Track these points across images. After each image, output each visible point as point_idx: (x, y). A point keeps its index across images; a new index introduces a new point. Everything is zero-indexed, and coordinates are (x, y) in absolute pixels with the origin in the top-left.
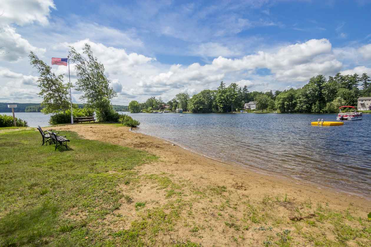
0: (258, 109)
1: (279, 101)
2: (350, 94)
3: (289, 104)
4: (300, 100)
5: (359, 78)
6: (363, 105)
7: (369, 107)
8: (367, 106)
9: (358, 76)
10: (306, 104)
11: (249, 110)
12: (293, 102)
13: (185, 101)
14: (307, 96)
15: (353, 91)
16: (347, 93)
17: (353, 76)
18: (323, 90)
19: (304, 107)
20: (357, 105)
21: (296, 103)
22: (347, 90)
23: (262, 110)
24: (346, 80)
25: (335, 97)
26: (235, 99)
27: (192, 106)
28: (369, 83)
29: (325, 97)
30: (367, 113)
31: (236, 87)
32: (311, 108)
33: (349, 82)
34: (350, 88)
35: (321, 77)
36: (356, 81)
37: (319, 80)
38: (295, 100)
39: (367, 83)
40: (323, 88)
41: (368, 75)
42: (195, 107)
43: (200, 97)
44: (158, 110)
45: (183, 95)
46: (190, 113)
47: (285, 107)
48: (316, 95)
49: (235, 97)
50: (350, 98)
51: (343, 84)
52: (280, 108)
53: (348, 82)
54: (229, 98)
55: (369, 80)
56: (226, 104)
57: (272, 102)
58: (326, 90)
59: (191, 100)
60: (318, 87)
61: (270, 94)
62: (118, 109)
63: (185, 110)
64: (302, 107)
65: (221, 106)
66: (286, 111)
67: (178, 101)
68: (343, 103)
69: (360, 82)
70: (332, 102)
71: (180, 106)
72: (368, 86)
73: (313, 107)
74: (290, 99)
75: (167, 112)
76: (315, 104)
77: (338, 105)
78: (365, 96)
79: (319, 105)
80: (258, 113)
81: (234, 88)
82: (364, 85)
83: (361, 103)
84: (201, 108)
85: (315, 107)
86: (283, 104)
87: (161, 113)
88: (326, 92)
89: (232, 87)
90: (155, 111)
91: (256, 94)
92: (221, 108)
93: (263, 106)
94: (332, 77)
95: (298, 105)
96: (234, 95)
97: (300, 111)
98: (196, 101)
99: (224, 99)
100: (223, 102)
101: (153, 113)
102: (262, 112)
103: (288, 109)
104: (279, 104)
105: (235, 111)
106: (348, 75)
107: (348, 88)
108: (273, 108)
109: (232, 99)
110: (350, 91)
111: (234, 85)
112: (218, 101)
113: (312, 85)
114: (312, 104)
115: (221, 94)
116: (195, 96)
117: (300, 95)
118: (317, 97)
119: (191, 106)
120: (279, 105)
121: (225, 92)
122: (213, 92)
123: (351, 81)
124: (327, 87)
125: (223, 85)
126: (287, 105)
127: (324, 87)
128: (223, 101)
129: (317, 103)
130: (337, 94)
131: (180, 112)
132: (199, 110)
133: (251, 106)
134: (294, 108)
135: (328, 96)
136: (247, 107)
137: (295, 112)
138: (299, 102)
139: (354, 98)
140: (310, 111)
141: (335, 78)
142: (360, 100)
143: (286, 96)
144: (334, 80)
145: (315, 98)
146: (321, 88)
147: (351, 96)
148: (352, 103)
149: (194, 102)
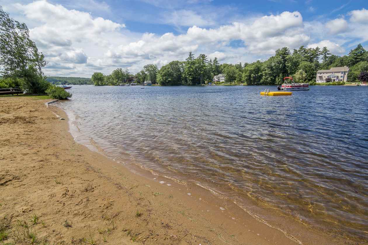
0: (227, 81)
1: (246, 73)
2: (310, 67)
3: (256, 76)
4: (265, 72)
5: (320, 51)
6: (321, 78)
7: (325, 80)
8: (324, 79)
9: (319, 49)
10: (271, 76)
11: (218, 83)
12: (259, 75)
13: (154, 73)
14: (271, 68)
15: (314, 64)
16: (308, 66)
17: (315, 49)
18: (286, 63)
19: (269, 79)
20: (315, 78)
21: (262, 75)
22: (308, 63)
23: (230, 83)
24: (309, 53)
25: (297, 69)
26: (204, 71)
27: (161, 78)
28: (329, 57)
29: (288, 69)
30: (323, 85)
31: (205, 58)
32: (275, 80)
33: (312, 55)
34: (311, 61)
35: (285, 49)
36: (317, 54)
37: (284, 53)
38: (261, 72)
39: (326, 56)
40: (287, 61)
41: (328, 49)
42: (163, 80)
43: (168, 69)
44: (126, 82)
45: (151, 66)
46: (159, 86)
47: (252, 79)
48: (280, 67)
49: (203, 68)
50: (310, 71)
51: (305, 57)
52: (246, 80)
53: (310, 55)
54: (197, 70)
55: (328, 54)
56: (195, 76)
57: (240, 74)
58: (289, 63)
59: (159, 72)
60: (283, 60)
61: (239, 67)
62: (83, 82)
63: (154, 82)
64: (267, 79)
65: (190, 78)
66: (252, 83)
67: (146, 73)
68: (304, 75)
69: (321, 55)
70: (295, 75)
71: (149, 78)
72: (327, 59)
73: (277, 79)
74: (256, 72)
75: (134, 85)
76: (279, 76)
77: (300, 77)
78: (324, 69)
79: (282, 77)
80: (226, 85)
81: (203, 60)
82: (324, 59)
83: (320, 76)
84: (170, 81)
85: (278, 79)
86: (250, 76)
87: (128, 86)
88: (289, 65)
89: (201, 58)
90: (121, 84)
91: (226, 66)
92: (190, 80)
93: (231, 78)
94: (296, 50)
95: (264, 77)
96: (202, 67)
97: (265, 84)
98: (164, 72)
99: (193, 71)
100: (192, 74)
101: (119, 85)
102: (230, 84)
103: (254, 81)
104: (246, 76)
105: (204, 83)
106: (311, 48)
107: (309, 61)
108: (240, 81)
109: (201, 70)
110: (311, 64)
111: (203, 56)
112: (186, 73)
113: (277, 57)
114: (276, 76)
115: (190, 66)
116: (164, 68)
117: (266, 67)
118: (281, 69)
119: (159, 78)
120: (246, 78)
121: (194, 63)
122: (181, 63)
123: (313, 54)
124: (291, 60)
125: (192, 56)
126: (254, 77)
127: (288, 59)
128: (192, 72)
129: (281, 75)
130: (299, 66)
131: (149, 85)
132: (168, 82)
133: (221, 78)
134: (260, 80)
135: (291, 68)
136: (217, 80)
137: (261, 84)
138: (264, 74)
139: (314, 71)
140: (274, 83)
141: (299, 50)
142: (318, 73)
143: (252, 69)
144: (298, 53)
145: (279, 71)
146: (285, 61)
147: (311, 69)
148: (312, 76)
149: (163, 74)
